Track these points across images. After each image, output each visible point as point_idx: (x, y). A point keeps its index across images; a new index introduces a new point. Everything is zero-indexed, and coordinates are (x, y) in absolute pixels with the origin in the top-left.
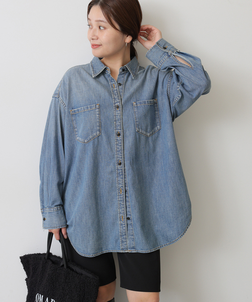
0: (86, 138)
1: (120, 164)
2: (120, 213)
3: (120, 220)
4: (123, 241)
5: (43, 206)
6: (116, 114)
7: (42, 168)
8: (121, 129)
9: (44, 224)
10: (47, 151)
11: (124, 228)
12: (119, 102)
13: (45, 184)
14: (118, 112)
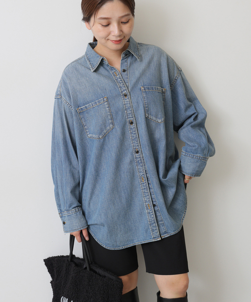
0: (100, 134)
1: (137, 152)
2: (146, 202)
3: (147, 209)
4: (153, 230)
5: (61, 210)
6: (126, 103)
7: (54, 172)
8: (133, 117)
9: (64, 228)
10: (57, 155)
11: (153, 216)
12: (126, 90)
13: (60, 188)
14: (127, 100)
